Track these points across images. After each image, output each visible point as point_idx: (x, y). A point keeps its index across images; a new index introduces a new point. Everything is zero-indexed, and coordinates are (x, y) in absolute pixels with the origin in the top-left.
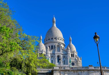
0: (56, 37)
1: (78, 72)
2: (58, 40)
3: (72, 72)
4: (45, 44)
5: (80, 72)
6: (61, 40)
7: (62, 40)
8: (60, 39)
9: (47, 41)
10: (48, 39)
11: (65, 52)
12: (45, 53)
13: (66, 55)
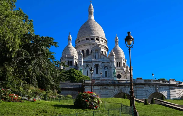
0: (95, 37)
1: (120, 87)
2: (96, 41)
3: (111, 87)
4: (76, 48)
5: (124, 86)
6: (102, 41)
7: (104, 40)
8: (100, 39)
9: (80, 43)
10: (81, 40)
11: (108, 60)
12: (77, 61)
13: (109, 64)
